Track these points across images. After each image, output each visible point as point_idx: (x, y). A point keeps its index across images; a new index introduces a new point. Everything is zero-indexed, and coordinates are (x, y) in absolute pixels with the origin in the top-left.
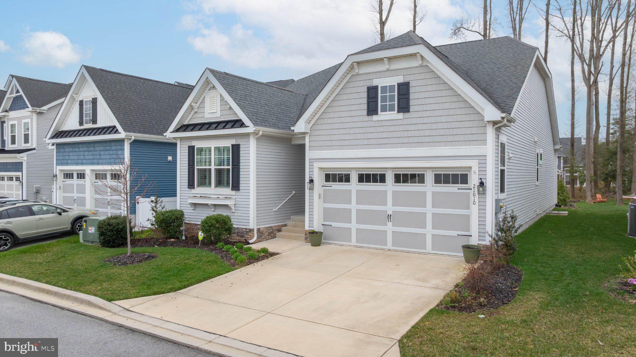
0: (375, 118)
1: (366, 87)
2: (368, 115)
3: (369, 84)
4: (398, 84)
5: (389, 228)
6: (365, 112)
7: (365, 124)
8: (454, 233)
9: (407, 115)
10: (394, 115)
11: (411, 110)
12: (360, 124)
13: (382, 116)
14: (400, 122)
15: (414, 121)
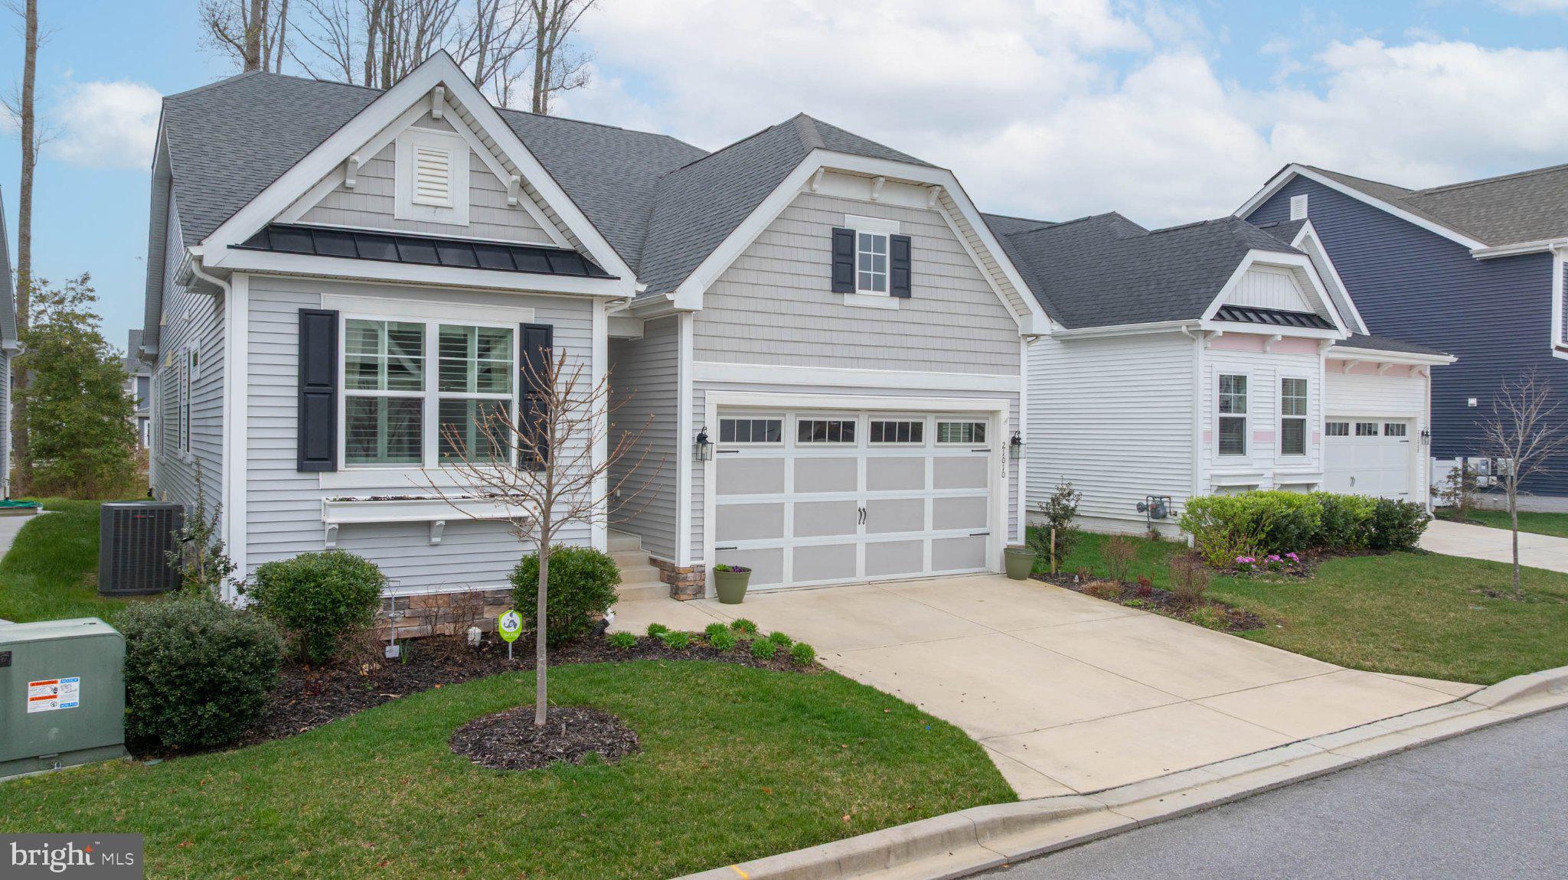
0: (848, 299)
1: (831, 227)
2: (834, 291)
3: (838, 223)
4: (892, 236)
5: (861, 537)
6: (827, 284)
7: (827, 311)
8: (965, 533)
9: (906, 303)
10: (882, 299)
11: (913, 295)
12: (816, 310)
13: (864, 298)
14: (893, 317)
15: (917, 317)
